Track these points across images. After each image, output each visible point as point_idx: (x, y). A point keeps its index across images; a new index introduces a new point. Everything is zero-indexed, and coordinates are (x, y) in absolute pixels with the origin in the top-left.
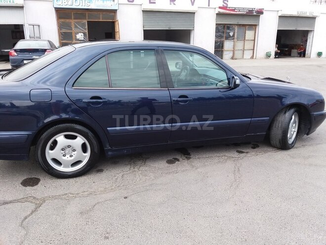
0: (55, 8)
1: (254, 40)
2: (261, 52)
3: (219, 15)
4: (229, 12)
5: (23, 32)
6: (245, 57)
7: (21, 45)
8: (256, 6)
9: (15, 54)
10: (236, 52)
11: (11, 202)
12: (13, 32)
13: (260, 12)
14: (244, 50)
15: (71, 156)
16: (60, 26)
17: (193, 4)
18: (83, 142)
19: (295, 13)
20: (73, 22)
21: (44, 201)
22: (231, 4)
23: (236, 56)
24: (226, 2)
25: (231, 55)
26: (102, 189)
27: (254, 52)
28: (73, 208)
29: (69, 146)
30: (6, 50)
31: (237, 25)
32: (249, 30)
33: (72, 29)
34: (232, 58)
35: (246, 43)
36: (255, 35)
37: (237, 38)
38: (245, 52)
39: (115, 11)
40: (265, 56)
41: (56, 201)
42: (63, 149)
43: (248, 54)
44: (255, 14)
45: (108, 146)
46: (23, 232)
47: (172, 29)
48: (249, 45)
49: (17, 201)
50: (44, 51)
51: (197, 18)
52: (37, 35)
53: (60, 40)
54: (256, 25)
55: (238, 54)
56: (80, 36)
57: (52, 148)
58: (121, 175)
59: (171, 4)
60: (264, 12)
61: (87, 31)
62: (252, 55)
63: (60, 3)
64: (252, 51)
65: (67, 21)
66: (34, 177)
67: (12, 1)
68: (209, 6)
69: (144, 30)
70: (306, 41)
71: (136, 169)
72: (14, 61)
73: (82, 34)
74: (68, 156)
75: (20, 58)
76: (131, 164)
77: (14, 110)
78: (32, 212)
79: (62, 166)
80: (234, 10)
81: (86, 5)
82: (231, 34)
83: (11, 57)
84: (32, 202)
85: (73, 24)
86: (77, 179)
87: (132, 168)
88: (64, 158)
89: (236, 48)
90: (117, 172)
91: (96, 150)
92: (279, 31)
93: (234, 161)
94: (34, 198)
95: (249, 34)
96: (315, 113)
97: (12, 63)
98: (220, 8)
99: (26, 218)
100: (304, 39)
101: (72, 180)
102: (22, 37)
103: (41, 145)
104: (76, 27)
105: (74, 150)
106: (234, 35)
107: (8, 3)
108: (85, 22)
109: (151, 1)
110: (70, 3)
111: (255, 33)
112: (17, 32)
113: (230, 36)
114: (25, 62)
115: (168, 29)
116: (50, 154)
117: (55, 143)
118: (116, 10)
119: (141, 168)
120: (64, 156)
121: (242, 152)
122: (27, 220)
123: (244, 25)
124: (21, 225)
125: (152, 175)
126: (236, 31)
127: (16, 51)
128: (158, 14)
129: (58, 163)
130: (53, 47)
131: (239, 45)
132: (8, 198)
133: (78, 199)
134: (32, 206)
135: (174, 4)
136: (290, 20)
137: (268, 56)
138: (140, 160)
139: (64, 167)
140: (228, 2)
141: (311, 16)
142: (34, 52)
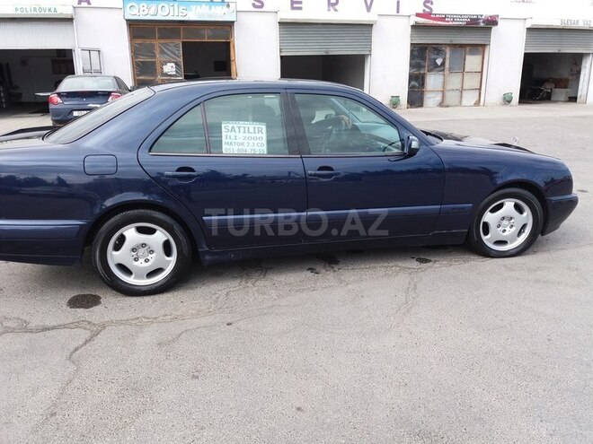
0: (127, 20)
1: (482, 72)
2: (493, 93)
3: (416, 27)
4: (435, 22)
5: (71, 61)
6: (464, 102)
7: (68, 85)
8: (485, 11)
9: (59, 100)
10: (448, 94)
11: (54, 328)
12: (54, 62)
13: (492, 22)
14: (462, 90)
15: (147, 261)
16: (135, 52)
17: (369, 9)
18: (166, 239)
19: (556, 23)
20: (157, 43)
21: (104, 328)
22: (437, 9)
23: (447, 101)
24: (429, 5)
25: (439, 98)
26: (194, 312)
27: (480, 93)
28: (148, 337)
29: (144, 245)
30: (41, 94)
31: (448, 45)
32: (471, 54)
33: (154, 56)
34: (441, 104)
35: (467, 77)
36: (483, 63)
37: (450, 69)
38: (464, 93)
39: (230, 24)
40: (501, 100)
41: (122, 327)
42: (134, 250)
43: (469, 98)
44: (482, 25)
45: (204, 246)
46: (73, 368)
47: (330, 53)
48: (471, 81)
49: (65, 326)
50: (106, 95)
51: (376, 34)
52: (96, 66)
53: (135, 75)
54: (485, 45)
55: (452, 97)
56: (169, 68)
57: (117, 247)
58: (225, 292)
59: (329, 10)
60: (500, 22)
61: (181, 60)
62: (477, 99)
63: (135, 11)
64: (477, 92)
65: (148, 41)
66: (89, 293)
67: (52, 10)
68: (398, 12)
69: (282, 57)
70: (579, 72)
71: (249, 284)
72: (56, 114)
73: (173, 64)
74: (142, 260)
75: (67, 107)
76: (242, 277)
77: (64, 189)
78: (87, 342)
79: (133, 276)
80: (443, 19)
81: (180, 14)
82: (439, 61)
83: (51, 106)
84: (85, 329)
85: (157, 48)
86: (157, 297)
87: (243, 283)
88: (136, 263)
89: (448, 87)
90: (220, 288)
91: (185, 251)
92: (526, 55)
93: (410, 274)
94: (89, 323)
95: (472, 61)
96: (553, 198)
97: (54, 115)
98: (418, 15)
99: (76, 349)
100: (575, 69)
101: (147, 299)
102: (70, 71)
103: (100, 242)
104: (162, 52)
105: (152, 252)
106: (443, 64)
107: (47, 12)
108: (179, 42)
109: (295, 5)
110: (152, 11)
111: (483, 59)
112: (61, 62)
113: (436, 66)
114: (76, 114)
115: (324, 54)
116: (114, 257)
117: (122, 239)
118: (233, 22)
119: (258, 283)
120: (136, 259)
121: (427, 261)
122: (78, 352)
123: (462, 46)
124: (70, 358)
125: (274, 293)
126: (448, 56)
127: (60, 95)
128: (306, 28)
129: (127, 271)
130: (122, 89)
131: (454, 81)
132: (50, 322)
133: (155, 325)
134: (86, 334)
135: (336, 10)
136: (548, 35)
137: (507, 100)
138: (257, 271)
139: (136, 278)
140: (432, 4)
141: (586, 27)
142: (90, 97)
